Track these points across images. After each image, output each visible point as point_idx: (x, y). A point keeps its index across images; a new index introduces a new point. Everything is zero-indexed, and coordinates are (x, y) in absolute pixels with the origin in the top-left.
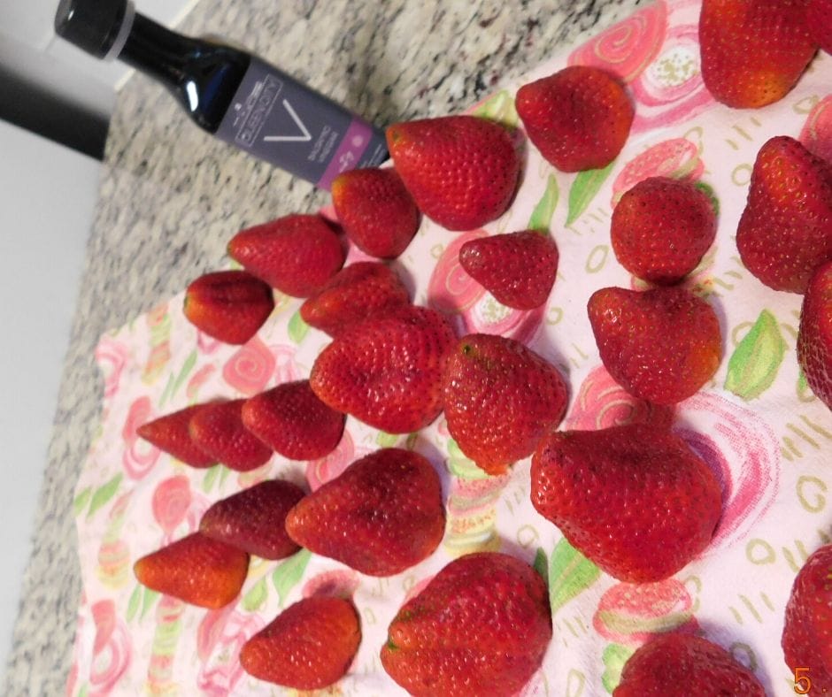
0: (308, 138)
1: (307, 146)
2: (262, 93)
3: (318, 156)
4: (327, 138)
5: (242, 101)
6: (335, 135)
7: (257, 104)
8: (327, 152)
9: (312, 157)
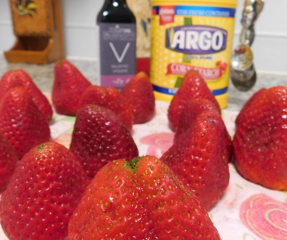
0: (120, 60)
1: (116, 62)
2: (127, 34)
3: (115, 69)
4: (123, 68)
5: (121, 27)
6: (126, 71)
7: (122, 33)
8: (118, 71)
9: (113, 66)
